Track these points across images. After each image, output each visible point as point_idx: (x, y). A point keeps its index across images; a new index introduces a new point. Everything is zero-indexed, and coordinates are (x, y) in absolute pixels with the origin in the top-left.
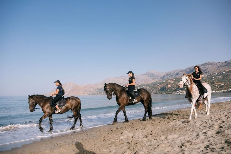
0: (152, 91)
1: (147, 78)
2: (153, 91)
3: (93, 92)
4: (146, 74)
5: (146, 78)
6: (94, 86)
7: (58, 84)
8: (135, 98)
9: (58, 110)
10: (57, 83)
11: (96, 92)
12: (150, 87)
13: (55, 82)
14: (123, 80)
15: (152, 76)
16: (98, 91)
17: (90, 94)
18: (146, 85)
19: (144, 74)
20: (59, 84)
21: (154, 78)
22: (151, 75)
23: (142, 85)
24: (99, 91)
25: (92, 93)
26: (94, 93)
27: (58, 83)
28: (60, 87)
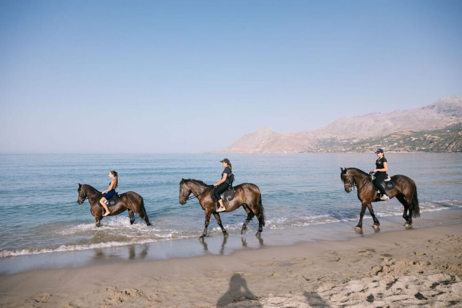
0: (447, 145)
1: (436, 115)
2: (452, 146)
3: (308, 147)
4: (434, 106)
5: (434, 115)
6: (311, 134)
7: (225, 165)
8: (386, 192)
9: (222, 207)
10: (224, 163)
11: (314, 147)
12: (444, 136)
13: (222, 162)
14: (376, 121)
15: (450, 111)
16: (318, 145)
17: (302, 151)
18: (433, 133)
19: (428, 107)
20: (228, 164)
21: (453, 116)
22: (446, 109)
23: (422, 133)
24: (320, 145)
25: (308, 149)
26: (311, 149)
27: (226, 163)
28: (228, 170)
